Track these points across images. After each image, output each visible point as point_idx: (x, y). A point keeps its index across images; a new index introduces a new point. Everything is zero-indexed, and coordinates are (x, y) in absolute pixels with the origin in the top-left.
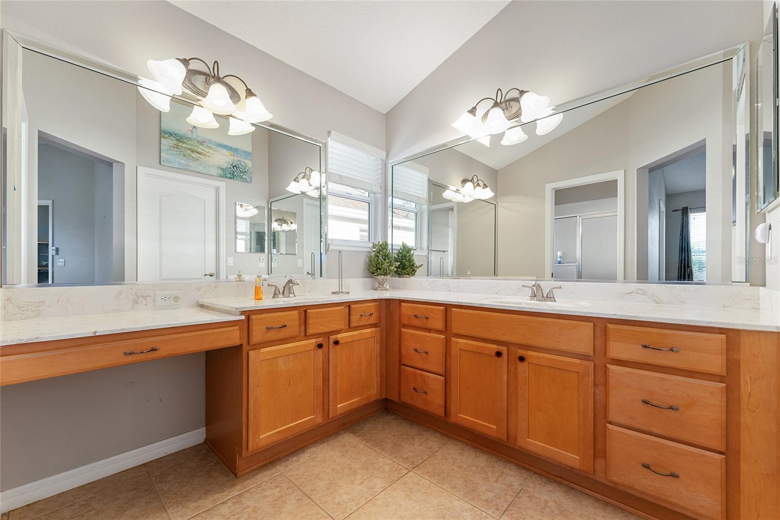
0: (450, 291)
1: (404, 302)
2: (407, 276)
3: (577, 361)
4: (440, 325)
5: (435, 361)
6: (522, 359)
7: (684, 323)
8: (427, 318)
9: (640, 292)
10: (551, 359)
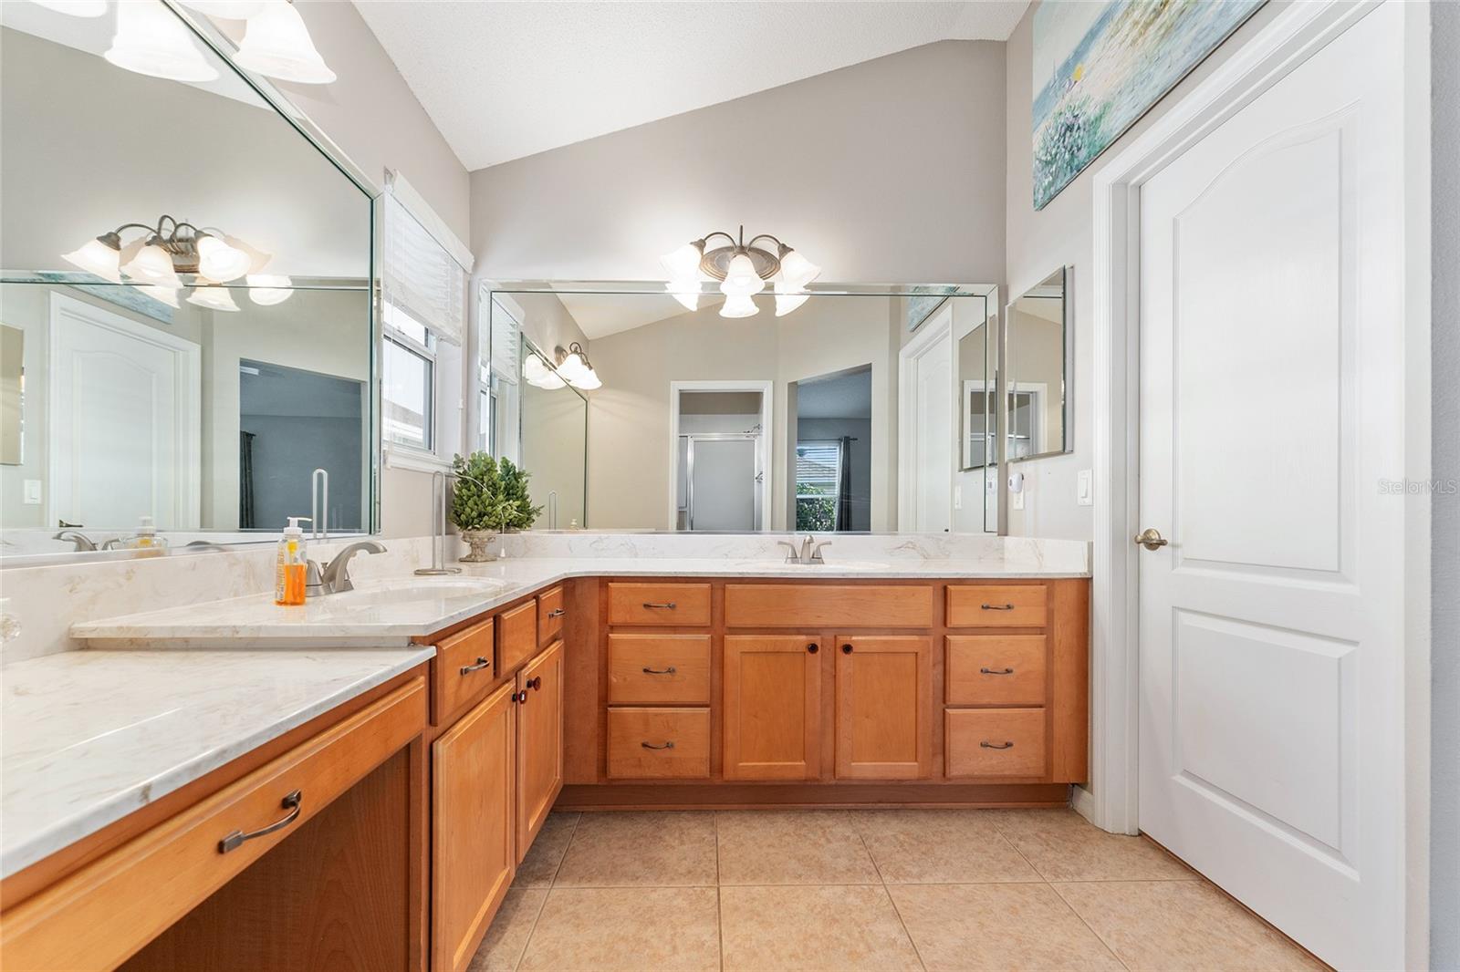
0: (636, 556)
1: (612, 582)
2: (517, 529)
3: (915, 638)
4: (702, 617)
5: (692, 685)
6: (847, 649)
7: (1017, 577)
8: (673, 607)
9: (910, 545)
10: (885, 642)
